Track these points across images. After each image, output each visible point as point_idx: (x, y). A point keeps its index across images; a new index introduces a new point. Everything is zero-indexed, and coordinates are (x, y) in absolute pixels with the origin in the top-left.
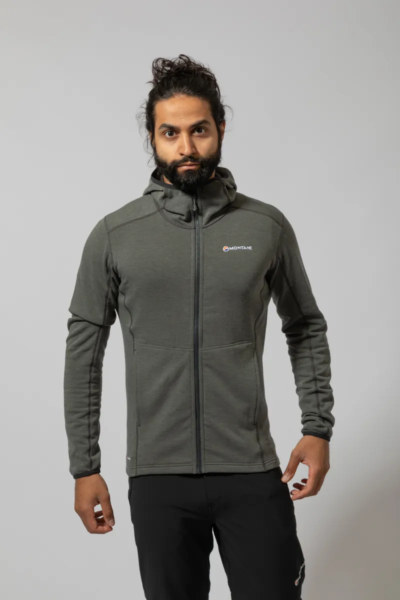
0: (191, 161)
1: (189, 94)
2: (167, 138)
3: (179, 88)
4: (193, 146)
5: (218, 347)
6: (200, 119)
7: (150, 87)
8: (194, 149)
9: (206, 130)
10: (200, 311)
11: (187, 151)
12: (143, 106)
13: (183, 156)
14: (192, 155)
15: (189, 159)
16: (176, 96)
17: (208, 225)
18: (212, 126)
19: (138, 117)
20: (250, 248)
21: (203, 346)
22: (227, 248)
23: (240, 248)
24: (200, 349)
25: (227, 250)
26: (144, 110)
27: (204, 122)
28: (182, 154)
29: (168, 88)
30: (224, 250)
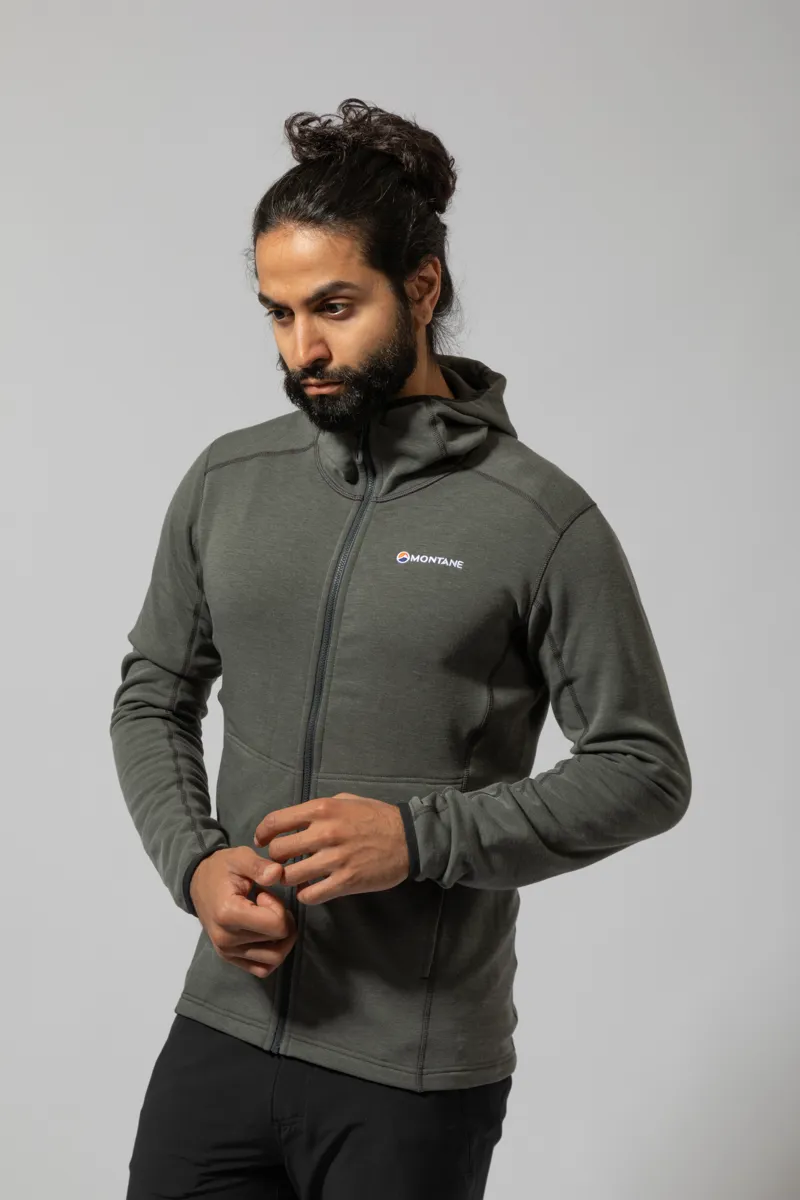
6: (326, 281)
9: (349, 303)
10: (325, 687)
11: (301, 356)
17: (388, 497)
20: (458, 564)
21: (322, 769)
22: (406, 555)
23: (434, 561)
24: (314, 774)
25: (404, 559)
27: (338, 286)
30: (398, 558)
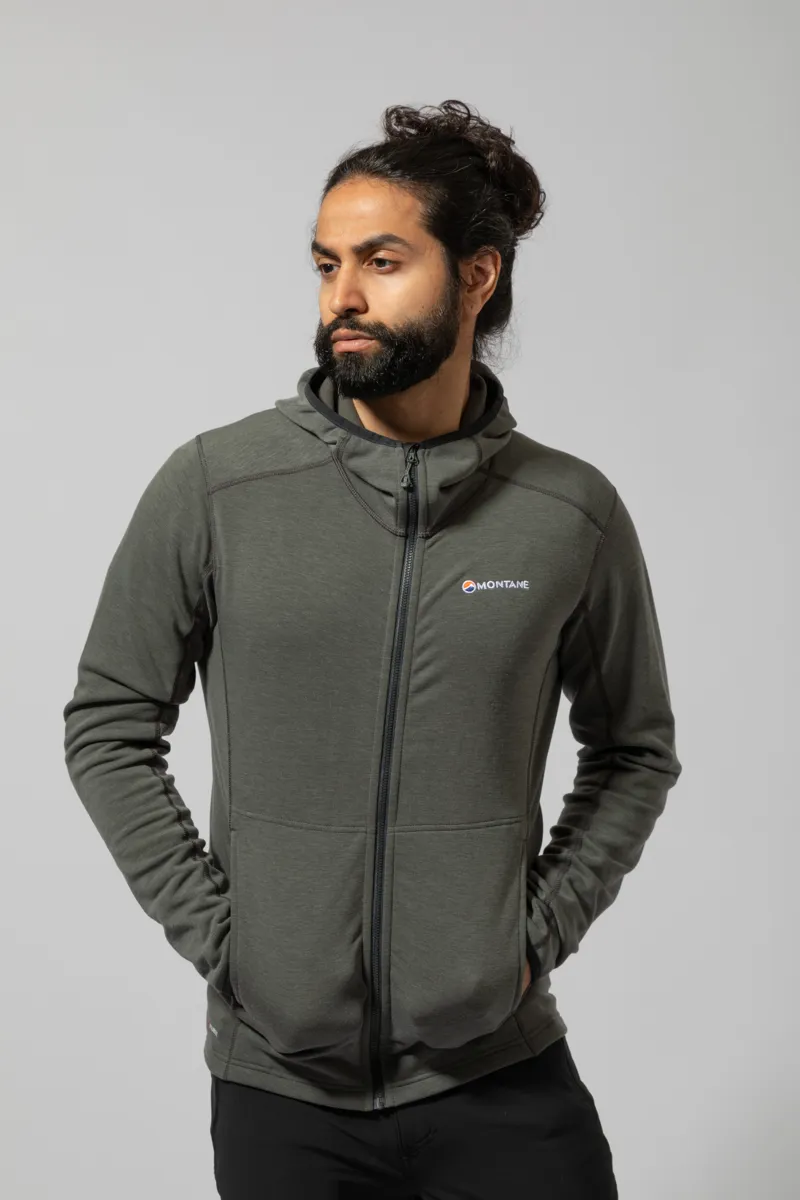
5: (433, 826)
20: (524, 584)
21: (398, 822)
22: (472, 585)
23: (502, 585)
24: (389, 829)
25: (471, 589)
30: (464, 589)
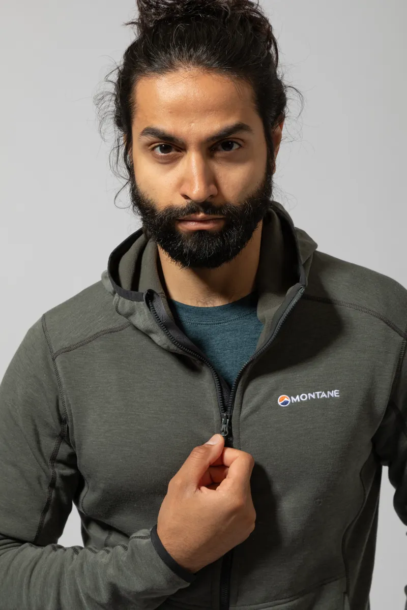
0: (205, 212)
1: (209, 68)
2: (156, 157)
3: (189, 50)
4: (211, 179)
5: (270, 603)
6: (231, 121)
7: (131, 36)
8: (213, 187)
9: (242, 144)
11: (197, 190)
12: (109, 78)
13: (189, 201)
14: (209, 200)
15: (201, 209)
16: (181, 70)
18: (256, 136)
19: (99, 100)
20: (335, 393)
21: (238, 603)
22: (287, 399)
23: (314, 397)
25: (286, 403)
26: (111, 88)
27: (239, 127)
28: (186, 197)
29: (166, 48)
30: (280, 403)
